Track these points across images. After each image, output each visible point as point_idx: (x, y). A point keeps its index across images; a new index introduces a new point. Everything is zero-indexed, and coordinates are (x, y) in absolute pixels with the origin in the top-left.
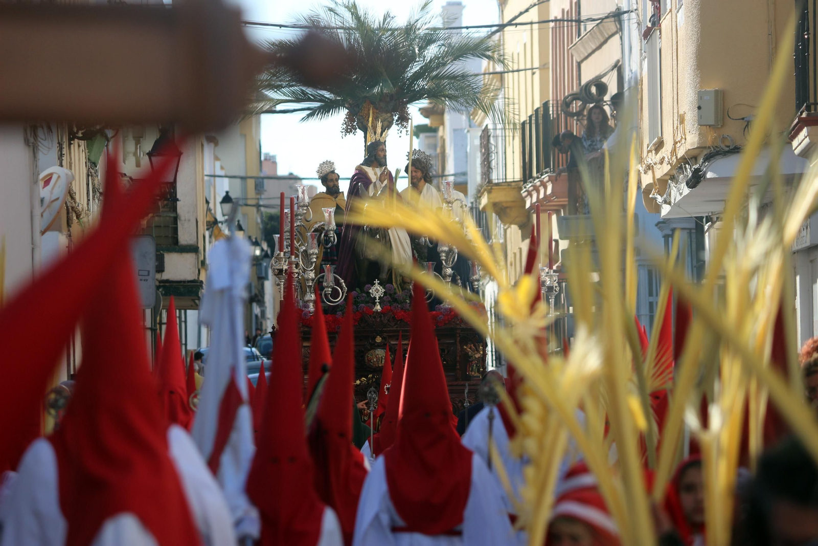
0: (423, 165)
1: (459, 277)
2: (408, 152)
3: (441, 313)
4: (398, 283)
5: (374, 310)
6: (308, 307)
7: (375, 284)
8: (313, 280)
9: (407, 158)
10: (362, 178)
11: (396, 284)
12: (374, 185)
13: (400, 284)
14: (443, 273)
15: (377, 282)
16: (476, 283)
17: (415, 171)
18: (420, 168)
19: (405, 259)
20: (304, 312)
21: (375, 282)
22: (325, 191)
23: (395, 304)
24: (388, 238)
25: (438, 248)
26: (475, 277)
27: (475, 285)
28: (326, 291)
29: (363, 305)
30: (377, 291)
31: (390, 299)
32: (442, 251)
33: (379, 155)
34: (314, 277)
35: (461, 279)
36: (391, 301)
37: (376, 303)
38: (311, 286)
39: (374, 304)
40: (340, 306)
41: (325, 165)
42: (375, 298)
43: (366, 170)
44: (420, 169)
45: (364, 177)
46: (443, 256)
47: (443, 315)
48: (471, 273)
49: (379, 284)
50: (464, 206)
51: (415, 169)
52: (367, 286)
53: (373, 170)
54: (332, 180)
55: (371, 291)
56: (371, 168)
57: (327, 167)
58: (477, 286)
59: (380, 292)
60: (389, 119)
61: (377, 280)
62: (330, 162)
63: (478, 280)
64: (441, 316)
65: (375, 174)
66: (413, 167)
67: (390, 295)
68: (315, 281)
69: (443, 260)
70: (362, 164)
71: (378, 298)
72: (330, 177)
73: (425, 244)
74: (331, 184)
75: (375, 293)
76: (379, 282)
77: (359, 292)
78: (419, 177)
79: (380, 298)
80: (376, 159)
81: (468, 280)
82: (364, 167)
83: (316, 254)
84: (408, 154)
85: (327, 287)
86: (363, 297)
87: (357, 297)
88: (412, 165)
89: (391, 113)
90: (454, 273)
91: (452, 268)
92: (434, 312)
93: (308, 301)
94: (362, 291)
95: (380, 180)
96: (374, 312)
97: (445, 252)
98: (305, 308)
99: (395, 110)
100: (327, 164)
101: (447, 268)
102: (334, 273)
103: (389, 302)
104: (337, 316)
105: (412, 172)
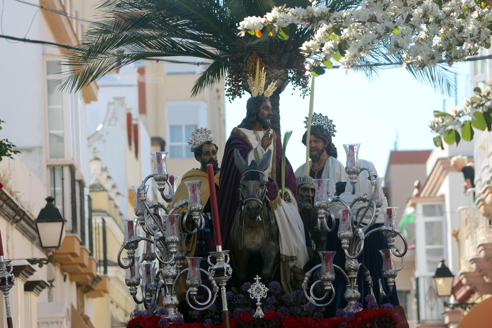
0: (325, 133)
1: (368, 272)
2: (306, 118)
3: (344, 320)
4: (289, 280)
5: (254, 316)
6: (167, 313)
7: (255, 281)
8: (174, 277)
9: (305, 125)
10: (240, 144)
11: (285, 280)
12: (255, 152)
13: (291, 282)
14: (346, 266)
15: (257, 278)
16: (391, 280)
17: (315, 141)
18: (322, 136)
19: (297, 248)
20: (161, 320)
21: (255, 279)
22: (199, 168)
23: (283, 308)
24: (273, 222)
25: (338, 233)
26: (389, 272)
27: (390, 283)
28: (190, 292)
29: (239, 309)
30: (258, 290)
31: (275, 301)
32: (344, 237)
33: (263, 114)
34: (175, 273)
35: (372, 275)
36: (278, 303)
37: (257, 306)
38: (172, 285)
39: (255, 307)
40: (210, 310)
41: (199, 135)
42: (255, 300)
43: (246, 133)
44: (322, 139)
45: (242, 142)
46: (345, 243)
47: (347, 322)
48: (384, 266)
49: (260, 281)
50: (373, 178)
51: (314, 138)
52: (245, 284)
53: (254, 133)
54: (208, 153)
55: (250, 291)
56: (252, 131)
57: (201, 137)
58: (393, 284)
59: (262, 293)
60: (282, 76)
61: (257, 276)
62: (205, 130)
63: (394, 276)
64: (343, 323)
65: (257, 139)
66: (313, 136)
67: (276, 296)
68: (176, 279)
69: (345, 248)
70: (239, 126)
71: (259, 300)
72: (205, 149)
73: (321, 228)
74: (207, 158)
75: (255, 293)
76: (260, 278)
77: (236, 292)
78: (320, 149)
79: (262, 300)
80: (258, 119)
81: (381, 276)
82: (243, 130)
83: (176, 242)
84: (306, 120)
85: (192, 286)
86: (240, 298)
87: (233, 299)
88: (311, 134)
89: (284, 68)
90: (361, 266)
91: (359, 259)
92: (334, 318)
93: (168, 306)
94: (239, 291)
95: (263, 146)
96: (254, 318)
97: (347, 237)
98: (163, 314)
99: (289, 66)
100: (201, 133)
101: (352, 259)
102: (201, 267)
103: (275, 304)
104: (205, 325)
105: (310, 142)
